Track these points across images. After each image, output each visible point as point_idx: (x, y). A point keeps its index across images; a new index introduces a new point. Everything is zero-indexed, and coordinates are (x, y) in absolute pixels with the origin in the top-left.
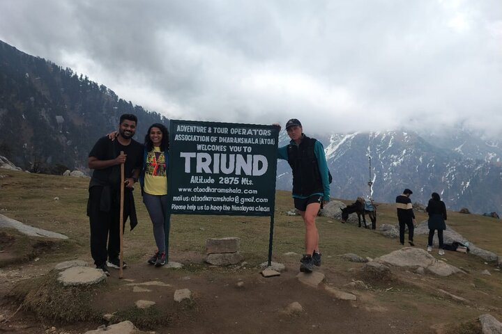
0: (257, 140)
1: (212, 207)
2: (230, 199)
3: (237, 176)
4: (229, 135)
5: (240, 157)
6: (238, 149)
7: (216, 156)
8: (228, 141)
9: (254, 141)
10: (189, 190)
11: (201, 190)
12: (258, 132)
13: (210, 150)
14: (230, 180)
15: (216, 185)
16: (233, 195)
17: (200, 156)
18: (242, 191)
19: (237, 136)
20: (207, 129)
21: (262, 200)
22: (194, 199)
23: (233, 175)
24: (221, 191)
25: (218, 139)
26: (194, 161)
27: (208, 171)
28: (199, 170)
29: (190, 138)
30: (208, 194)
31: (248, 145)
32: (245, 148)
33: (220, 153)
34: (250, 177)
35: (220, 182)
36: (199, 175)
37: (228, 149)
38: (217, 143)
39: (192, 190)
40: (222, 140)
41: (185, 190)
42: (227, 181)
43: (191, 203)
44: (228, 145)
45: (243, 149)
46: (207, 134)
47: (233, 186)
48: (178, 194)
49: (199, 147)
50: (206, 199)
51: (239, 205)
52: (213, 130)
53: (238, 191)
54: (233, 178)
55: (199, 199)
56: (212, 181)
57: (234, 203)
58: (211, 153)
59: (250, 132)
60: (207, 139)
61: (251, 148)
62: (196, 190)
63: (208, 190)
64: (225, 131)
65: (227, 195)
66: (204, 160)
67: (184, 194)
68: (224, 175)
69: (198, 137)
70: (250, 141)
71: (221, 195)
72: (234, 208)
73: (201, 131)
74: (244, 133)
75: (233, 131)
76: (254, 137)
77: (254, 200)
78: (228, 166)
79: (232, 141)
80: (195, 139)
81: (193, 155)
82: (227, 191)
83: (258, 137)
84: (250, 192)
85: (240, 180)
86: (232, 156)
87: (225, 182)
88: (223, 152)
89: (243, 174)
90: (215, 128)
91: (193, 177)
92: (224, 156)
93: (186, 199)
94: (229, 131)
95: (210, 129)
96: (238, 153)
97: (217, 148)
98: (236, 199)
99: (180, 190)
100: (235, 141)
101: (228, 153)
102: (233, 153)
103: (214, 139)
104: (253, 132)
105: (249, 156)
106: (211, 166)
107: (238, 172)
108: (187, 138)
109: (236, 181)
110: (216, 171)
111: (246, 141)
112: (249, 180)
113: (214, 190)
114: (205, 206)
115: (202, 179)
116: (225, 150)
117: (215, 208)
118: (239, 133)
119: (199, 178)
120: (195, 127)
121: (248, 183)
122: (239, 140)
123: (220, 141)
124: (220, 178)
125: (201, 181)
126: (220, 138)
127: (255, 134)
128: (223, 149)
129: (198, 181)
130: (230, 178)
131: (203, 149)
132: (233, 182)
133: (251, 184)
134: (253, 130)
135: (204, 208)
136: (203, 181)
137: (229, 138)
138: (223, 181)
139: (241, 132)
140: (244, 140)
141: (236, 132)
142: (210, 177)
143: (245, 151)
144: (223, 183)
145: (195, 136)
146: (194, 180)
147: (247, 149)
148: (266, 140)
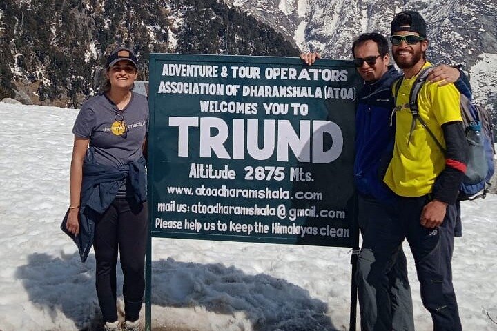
0: (319, 89)
1: (232, 225)
2: (267, 211)
3: (281, 164)
4: (262, 81)
5: (285, 125)
6: (282, 109)
7: (238, 123)
8: (261, 94)
9: (313, 92)
10: (188, 191)
11: (210, 192)
12: (319, 75)
13: (225, 111)
14: (267, 173)
15: (239, 182)
16: (274, 203)
17: (207, 123)
18: (292, 194)
19: (278, 82)
20: (219, 71)
21: (333, 214)
22: (197, 208)
23: (272, 161)
24: (248, 193)
25: (240, 90)
26: (194, 132)
27: (222, 154)
28: (205, 153)
29: (187, 88)
30: (225, 201)
31: (301, 100)
32: (295, 106)
33: (246, 117)
34: (307, 167)
35: (248, 177)
36: (205, 161)
37: (261, 109)
38: (239, 98)
39: (193, 191)
40: (248, 91)
41: (179, 190)
42: (260, 174)
43: (191, 217)
44: (260, 101)
45: (291, 109)
46: (219, 80)
47: (273, 185)
48: (168, 199)
49: (204, 106)
50: (219, 209)
51: (286, 222)
52: (230, 72)
53: (283, 194)
54: (271, 169)
55: (205, 210)
56: (232, 175)
57: (275, 219)
58: (229, 118)
59: (304, 74)
60: (219, 89)
61: (306, 106)
62: (200, 191)
63: (224, 191)
64: (255, 73)
65: (262, 203)
66: (214, 132)
67: (181, 199)
68: (256, 163)
69: (202, 85)
70: (305, 92)
71: (249, 203)
72: (277, 229)
73: (208, 74)
74: (292, 76)
75: (272, 73)
76: (312, 84)
77: (318, 212)
78: (261, 146)
79: (268, 94)
80: (196, 91)
81: (193, 121)
82: (261, 194)
83: (321, 83)
84: (309, 195)
85: (287, 172)
86: (269, 124)
87: (257, 177)
88: (252, 117)
89: (293, 161)
90: (235, 68)
91: (193, 165)
92: (253, 124)
93: (183, 208)
94: (262, 74)
95: (224, 69)
96: (281, 117)
97: (242, 108)
98: (281, 211)
99: (171, 190)
100: (275, 94)
101: (262, 117)
102: (271, 116)
103: (233, 90)
104: (311, 75)
105: (304, 125)
106: (229, 145)
107: (283, 157)
108: (182, 88)
109: (278, 173)
110: (239, 154)
111: (296, 92)
112: (305, 172)
113: (235, 193)
114: (219, 224)
115: (211, 170)
116: (255, 112)
117: (239, 228)
118: (283, 77)
119: (205, 168)
120: (196, 67)
121: (304, 177)
122: (283, 92)
123: (245, 94)
124: (246, 169)
125: (209, 174)
126: (245, 87)
127: (316, 78)
128: (251, 110)
129: (204, 174)
130: (267, 168)
131: (211, 111)
132: (273, 175)
133: (309, 179)
134: (311, 71)
135: (216, 226)
136: (213, 174)
137: (262, 87)
138: (254, 175)
139: (287, 75)
140: (292, 91)
141: (276, 75)
142: (226, 167)
143: (296, 113)
144: (252, 178)
145: (196, 85)
146: (196, 171)
147: (299, 108)
148: (337, 90)
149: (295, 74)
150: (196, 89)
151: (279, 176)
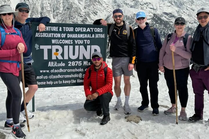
0: (93, 35)
1: (64, 81)
2: (76, 76)
3: (81, 60)
4: (74, 32)
5: (82, 47)
6: (81, 42)
7: (66, 47)
8: (74, 37)
9: (91, 36)
10: (48, 71)
11: (56, 71)
12: (94, 30)
13: (61, 43)
14: (76, 63)
15: (67, 67)
16: (78, 73)
17: (54, 48)
18: (84, 70)
19: (80, 33)
20: (59, 29)
22: (51, 77)
23: (78, 59)
24: (69, 71)
25: (66, 36)
26: (50, 51)
27: (60, 58)
28: (54, 57)
29: (46, 35)
30: (61, 74)
31: (87, 39)
33: (69, 45)
35: (69, 65)
36: (54, 61)
37: (74, 42)
38: (66, 38)
39: (50, 71)
40: (69, 36)
41: (44, 71)
42: (73, 64)
43: (49, 80)
44: (74, 39)
45: (84, 42)
46: (58, 32)
47: (78, 67)
48: (40, 74)
49: (53, 41)
50: (59, 76)
51: (82, 79)
52: (62, 29)
53: (81, 70)
54: (77, 62)
55: (54, 77)
56: (64, 65)
57: (78, 78)
58: (62, 46)
59: (88, 30)
60: (59, 35)
61: (89, 41)
62: (52, 71)
63: (61, 70)
64: (71, 29)
65: (74, 73)
66: (57, 50)
67: (44, 74)
68: (72, 60)
69: (52, 34)
70: (89, 36)
71: (70, 73)
72: (79, 81)
73: (55, 30)
74: (84, 30)
75: (78, 29)
76: (91, 33)
78: (74, 54)
79: (76, 37)
80: (50, 36)
81: (49, 47)
82: (74, 70)
83: (94, 33)
85: (82, 63)
86: (77, 47)
87: (72, 65)
88: (71, 45)
89: (85, 59)
90: (64, 28)
91: (50, 62)
92: (71, 47)
93: (46, 77)
94: (74, 30)
95: (60, 28)
96: (81, 44)
97: (67, 42)
98: (80, 75)
99: (41, 71)
100: (79, 37)
101: (74, 45)
102: (77, 44)
103: (64, 35)
104: (91, 30)
105: (88, 47)
106: (63, 55)
107: (81, 58)
108: (45, 35)
109: (80, 63)
110: (66, 57)
111: (86, 36)
112: (88, 62)
113: (65, 71)
114: (59, 81)
115: (56, 64)
116: (72, 43)
117: (66, 82)
118: (81, 31)
119: (54, 63)
120: (50, 27)
121: (88, 64)
122: (81, 36)
123: (68, 37)
124: (69, 62)
125: (56, 65)
126: (68, 34)
127: (92, 31)
128: (70, 42)
129: (54, 65)
130: (76, 62)
131: (56, 43)
132: (78, 64)
133: (89, 64)
134: (91, 28)
135: (58, 82)
136: (57, 65)
137: (74, 34)
138: (71, 64)
139: (83, 30)
140: (84, 36)
141: (79, 30)
142: (62, 62)
143: (86, 43)
144: (71, 65)
145: (50, 34)
146: (50, 64)
147: (87, 42)
148: (99, 35)
149: (85, 30)
150: (50, 35)
151: (80, 64)
